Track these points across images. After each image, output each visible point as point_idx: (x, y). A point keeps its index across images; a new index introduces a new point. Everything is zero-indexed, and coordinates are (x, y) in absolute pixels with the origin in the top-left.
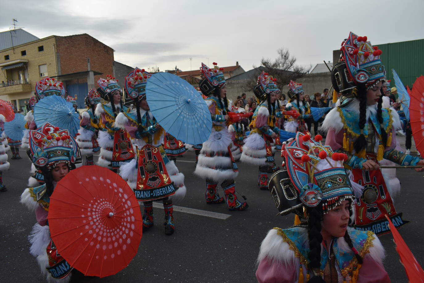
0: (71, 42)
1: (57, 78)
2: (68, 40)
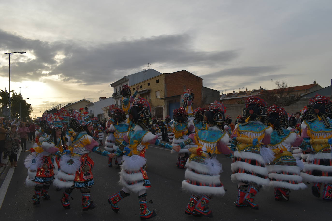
1: (165, 100)
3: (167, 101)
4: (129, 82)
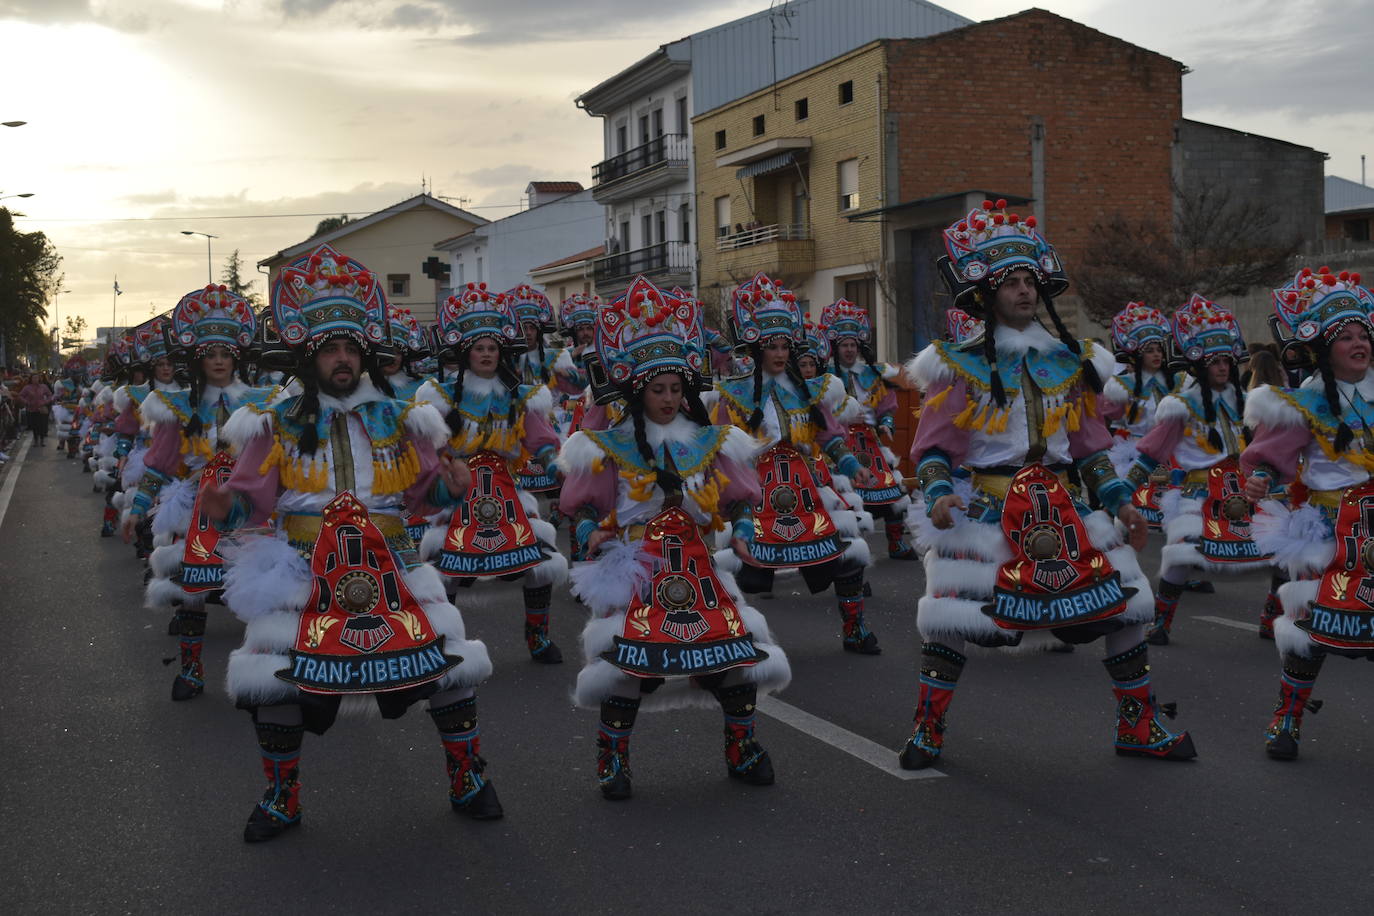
0: (959, 55)
1: (882, 221)
2: (944, 48)
3: (895, 232)
4: (690, 87)
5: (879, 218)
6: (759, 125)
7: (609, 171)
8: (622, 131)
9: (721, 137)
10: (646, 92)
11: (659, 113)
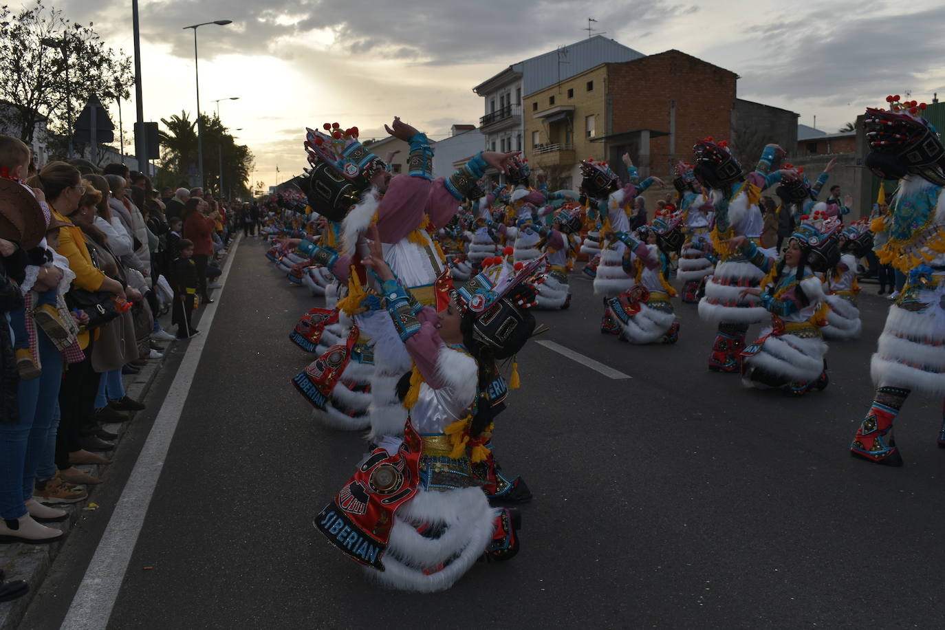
0: (639, 70)
1: (605, 142)
2: (634, 67)
3: (611, 147)
4: (522, 84)
5: (603, 141)
6: (552, 100)
7: (486, 120)
8: (493, 103)
9: (535, 106)
10: (504, 86)
11: (509, 95)
